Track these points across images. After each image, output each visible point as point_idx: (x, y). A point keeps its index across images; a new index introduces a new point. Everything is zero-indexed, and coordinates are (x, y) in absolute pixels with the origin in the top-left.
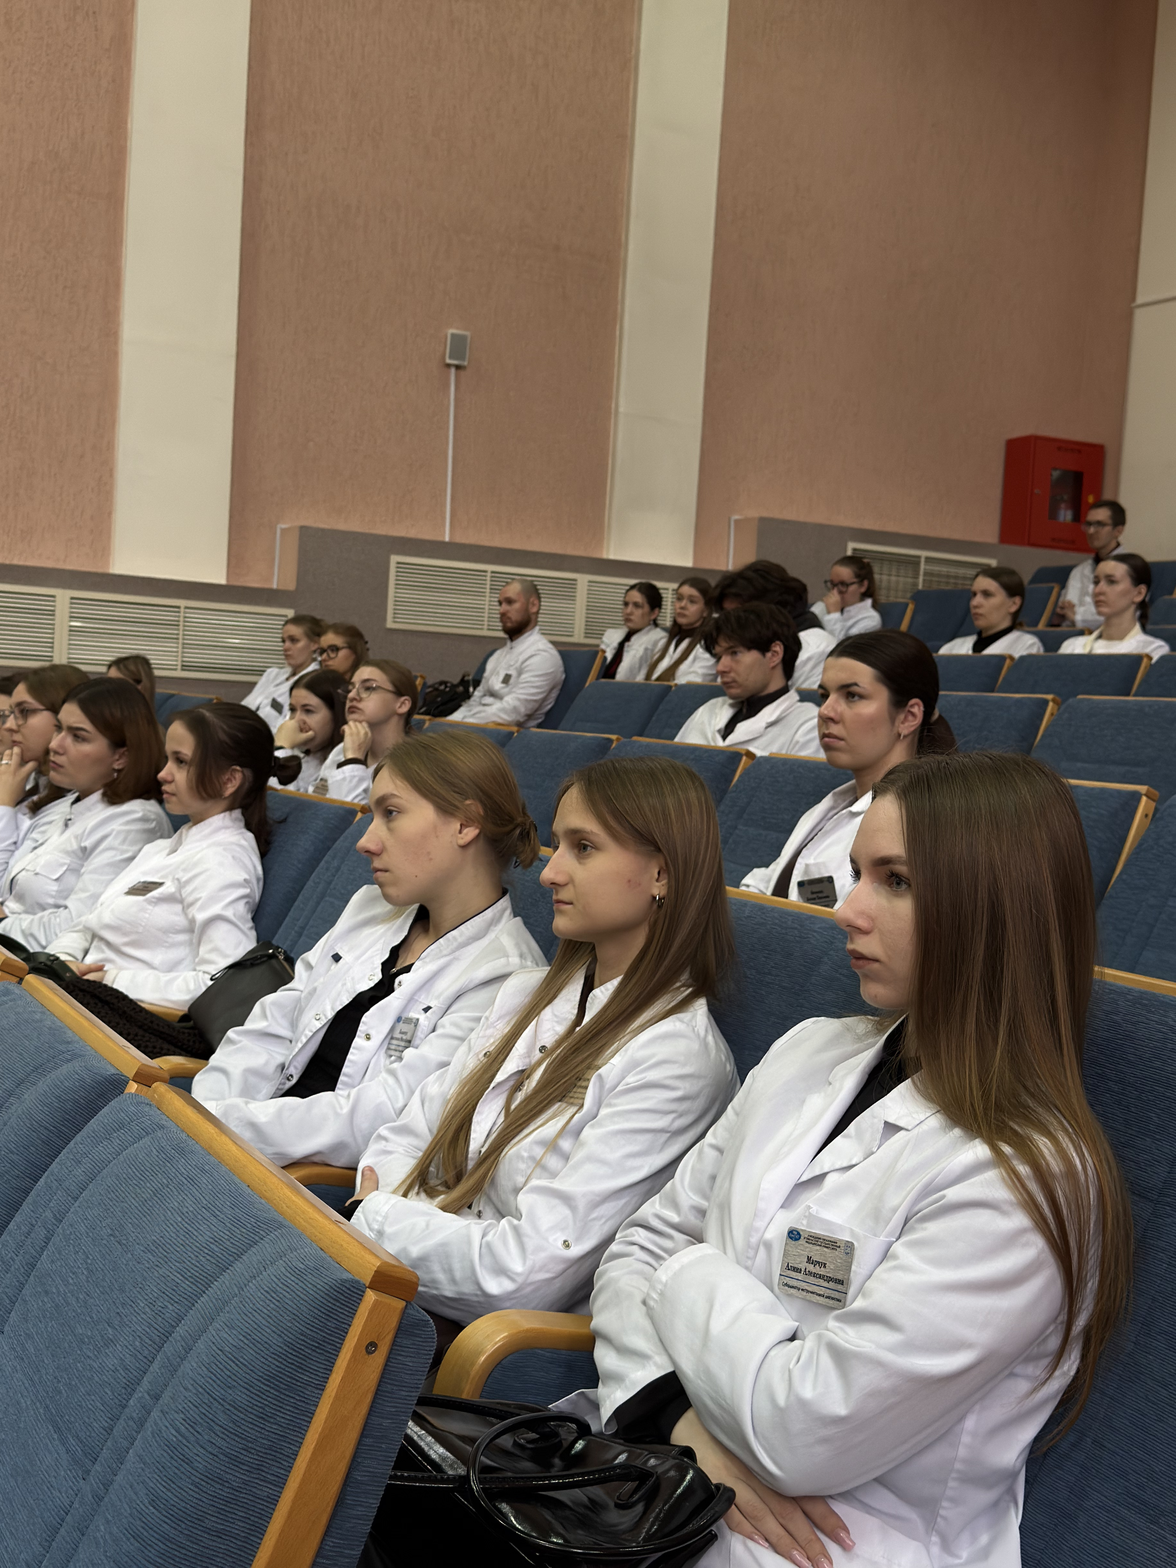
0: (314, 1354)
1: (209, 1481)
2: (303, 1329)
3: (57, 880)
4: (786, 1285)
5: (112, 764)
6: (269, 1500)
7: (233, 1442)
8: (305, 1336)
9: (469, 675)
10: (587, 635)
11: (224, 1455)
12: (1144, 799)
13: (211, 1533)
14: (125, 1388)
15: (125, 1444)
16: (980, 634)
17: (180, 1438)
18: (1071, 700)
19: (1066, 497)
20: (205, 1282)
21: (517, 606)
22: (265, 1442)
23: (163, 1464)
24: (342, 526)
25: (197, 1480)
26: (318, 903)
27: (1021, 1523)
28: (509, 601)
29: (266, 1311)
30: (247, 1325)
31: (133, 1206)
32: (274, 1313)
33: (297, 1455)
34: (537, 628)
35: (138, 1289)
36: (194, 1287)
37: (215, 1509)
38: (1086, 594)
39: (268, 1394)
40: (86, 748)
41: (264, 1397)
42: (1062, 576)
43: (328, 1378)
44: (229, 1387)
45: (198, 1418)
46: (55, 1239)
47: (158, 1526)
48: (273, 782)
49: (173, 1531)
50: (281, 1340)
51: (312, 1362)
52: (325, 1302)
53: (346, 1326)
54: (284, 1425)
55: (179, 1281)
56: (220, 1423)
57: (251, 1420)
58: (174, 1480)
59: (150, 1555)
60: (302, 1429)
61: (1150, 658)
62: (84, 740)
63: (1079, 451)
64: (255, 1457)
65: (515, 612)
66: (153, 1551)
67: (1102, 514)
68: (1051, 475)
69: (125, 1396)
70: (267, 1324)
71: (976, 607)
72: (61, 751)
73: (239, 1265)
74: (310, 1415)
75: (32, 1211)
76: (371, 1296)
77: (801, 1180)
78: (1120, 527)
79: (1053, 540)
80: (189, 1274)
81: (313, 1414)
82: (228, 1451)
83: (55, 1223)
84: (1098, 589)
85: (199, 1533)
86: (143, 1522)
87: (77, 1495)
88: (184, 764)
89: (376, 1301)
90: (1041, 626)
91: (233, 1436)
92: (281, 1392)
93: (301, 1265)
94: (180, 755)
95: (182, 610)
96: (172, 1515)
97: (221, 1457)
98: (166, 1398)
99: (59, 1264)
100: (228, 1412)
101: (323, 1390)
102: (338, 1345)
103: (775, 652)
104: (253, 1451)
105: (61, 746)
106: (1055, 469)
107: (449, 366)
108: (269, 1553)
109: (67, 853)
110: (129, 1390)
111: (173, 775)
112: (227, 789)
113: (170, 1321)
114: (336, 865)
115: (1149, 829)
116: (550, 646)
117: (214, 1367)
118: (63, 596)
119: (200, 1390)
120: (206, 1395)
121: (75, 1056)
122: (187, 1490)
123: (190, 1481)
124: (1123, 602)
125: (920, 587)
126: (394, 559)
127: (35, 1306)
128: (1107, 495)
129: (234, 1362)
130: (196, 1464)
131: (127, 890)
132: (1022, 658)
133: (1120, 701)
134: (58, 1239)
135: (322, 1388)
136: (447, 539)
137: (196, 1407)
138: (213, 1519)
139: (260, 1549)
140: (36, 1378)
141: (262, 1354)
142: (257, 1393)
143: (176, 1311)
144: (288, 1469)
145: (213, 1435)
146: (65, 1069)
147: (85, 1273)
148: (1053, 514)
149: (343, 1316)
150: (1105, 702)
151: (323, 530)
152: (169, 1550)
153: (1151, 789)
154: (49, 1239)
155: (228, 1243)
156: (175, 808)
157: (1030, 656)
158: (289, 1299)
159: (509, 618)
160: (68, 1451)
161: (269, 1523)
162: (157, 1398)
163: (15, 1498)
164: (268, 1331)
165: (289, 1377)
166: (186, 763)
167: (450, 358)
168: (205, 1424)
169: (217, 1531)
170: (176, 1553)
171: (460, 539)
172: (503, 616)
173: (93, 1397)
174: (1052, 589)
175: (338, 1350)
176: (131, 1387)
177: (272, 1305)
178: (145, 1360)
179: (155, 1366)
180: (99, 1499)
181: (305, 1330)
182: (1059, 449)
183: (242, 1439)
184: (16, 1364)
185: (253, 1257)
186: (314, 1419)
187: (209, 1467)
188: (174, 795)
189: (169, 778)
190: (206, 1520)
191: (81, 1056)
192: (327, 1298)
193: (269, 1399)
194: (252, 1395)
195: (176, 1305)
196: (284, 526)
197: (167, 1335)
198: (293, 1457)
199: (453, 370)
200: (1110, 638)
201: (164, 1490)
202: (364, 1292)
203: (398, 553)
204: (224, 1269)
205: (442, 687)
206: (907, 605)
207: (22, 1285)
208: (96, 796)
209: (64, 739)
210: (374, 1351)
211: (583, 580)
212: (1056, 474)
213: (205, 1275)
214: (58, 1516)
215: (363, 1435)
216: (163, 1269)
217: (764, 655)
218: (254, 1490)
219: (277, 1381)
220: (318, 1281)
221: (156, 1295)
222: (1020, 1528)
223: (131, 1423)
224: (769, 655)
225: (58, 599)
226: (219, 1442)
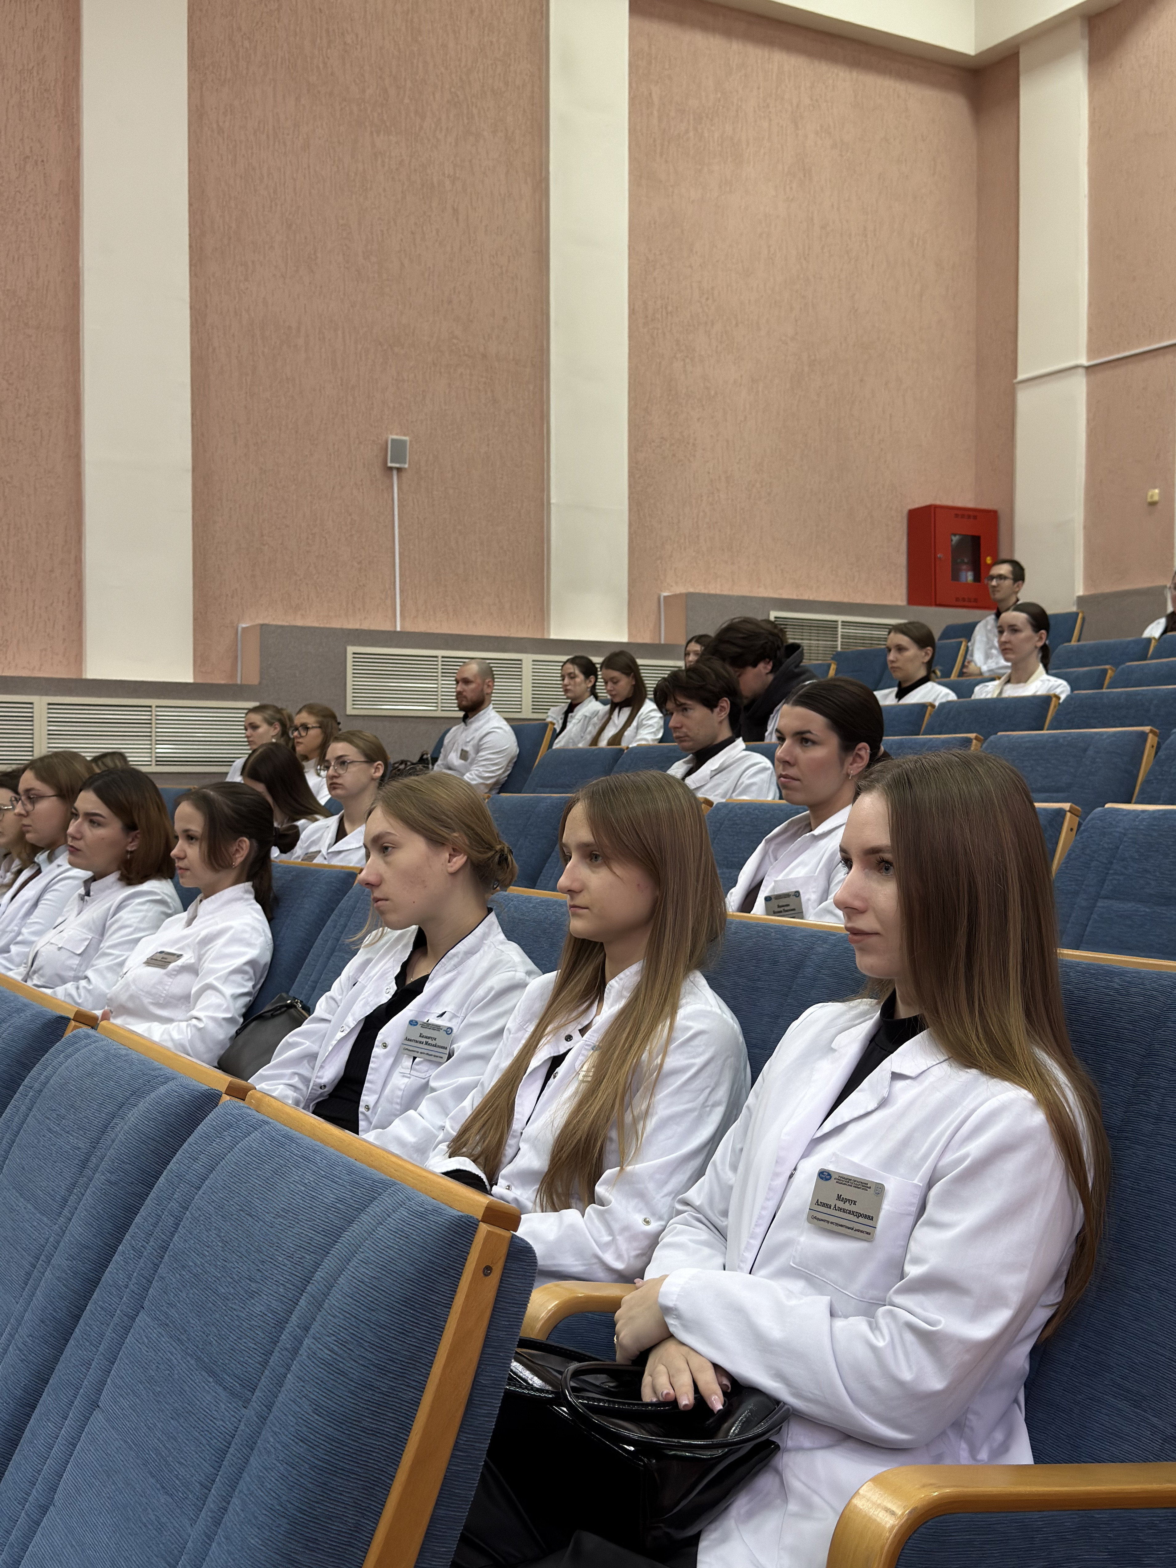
0: (441, 1278)
1: (363, 1388)
2: (431, 1258)
3: (79, 955)
4: (815, 1218)
5: (126, 845)
6: (412, 1402)
7: (380, 1355)
8: (433, 1263)
9: (427, 754)
10: (534, 710)
11: (374, 1366)
12: (1068, 814)
13: (368, 1432)
14: (274, 1328)
15: (283, 1370)
16: (899, 685)
17: (335, 1356)
18: (992, 738)
19: (966, 560)
20: (335, 1235)
21: (472, 686)
22: (406, 1353)
23: (321, 1379)
24: (300, 623)
25: (353, 1388)
26: (329, 958)
27: (1026, 1417)
28: (466, 681)
29: (397, 1247)
30: (382, 1259)
31: (257, 1185)
32: (404, 1247)
33: (432, 1364)
34: (491, 706)
35: (275, 1248)
36: (326, 1239)
37: (370, 1412)
38: (993, 647)
39: (406, 1313)
40: (101, 832)
41: (403, 1316)
42: (967, 631)
43: (453, 1298)
44: (372, 1310)
45: (348, 1338)
46: (185, 1222)
47: (322, 1429)
48: (275, 852)
49: (337, 1432)
50: (412, 1268)
51: (439, 1284)
52: (447, 1234)
53: (465, 1254)
54: (421, 1339)
55: (313, 1236)
56: (368, 1340)
57: (393, 1336)
58: (332, 1390)
59: (318, 1453)
60: (435, 1342)
61: (1058, 698)
62: (99, 825)
63: (975, 517)
64: (399, 1366)
65: (470, 691)
66: (320, 1450)
67: (1004, 569)
68: (952, 540)
69: (275, 1334)
70: (398, 1256)
71: (893, 662)
72: (78, 836)
73: (365, 1216)
74: (441, 1330)
75: (157, 1204)
76: (484, 1228)
77: (815, 1137)
78: (1020, 582)
79: (957, 599)
80: (321, 1229)
81: (443, 1328)
82: (377, 1362)
83: (182, 1210)
84: (1003, 639)
85: (358, 1432)
86: (310, 1428)
87: (240, 1421)
88: (194, 840)
89: (489, 1232)
90: (954, 676)
91: (379, 1350)
92: (417, 1311)
93: (421, 1209)
94: (190, 833)
95: (154, 709)
96: (334, 1419)
97: (372, 1367)
98: (315, 1327)
99: (193, 1242)
100: (374, 1331)
101: (450, 1308)
102: (460, 1270)
103: (722, 707)
104: (397, 1361)
105: (78, 831)
106: (955, 535)
107: (391, 469)
108: (416, 1447)
109: (90, 929)
110: (279, 1329)
111: (185, 852)
112: (236, 859)
113: (309, 1268)
114: (342, 923)
115: (1075, 840)
116: (505, 723)
117: (358, 1295)
118: (40, 702)
119: (348, 1315)
120: (353, 1319)
121: (167, 1079)
122: (345, 1397)
123: (347, 1390)
124: (1029, 647)
125: (839, 649)
126: (351, 650)
127: (174, 1280)
128: (1003, 555)
129: (374, 1290)
130: (351, 1375)
131: (145, 960)
132: (942, 705)
133: (1037, 735)
134: (188, 1222)
135: (449, 1306)
136: (398, 629)
137: (346, 1329)
138: (368, 1420)
139: (408, 1445)
140: (183, 1337)
141: (398, 1281)
142: (397, 1312)
143: (314, 1259)
144: (426, 1375)
145: (363, 1350)
146: (162, 1090)
147: (220, 1244)
148: (955, 576)
149: (462, 1246)
150: (1022, 737)
151: (282, 627)
152: (334, 1448)
153: (1074, 805)
154: (178, 1225)
155: (352, 1201)
156: (187, 882)
157: (949, 702)
158: (416, 1236)
159: (465, 697)
160: (225, 1388)
161: (413, 1421)
162: (307, 1329)
163: (180, 1435)
164: (401, 1261)
165: (422, 1298)
166: (197, 839)
167: (392, 462)
168: (355, 1342)
169: (372, 1430)
170: (340, 1450)
171: (410, 628)
172: (459, 695)
173: (244, 1340)
174: (961, 642)
175: (460, 1274)
176: (281, 1324)
177: (402, 1242)
178: (290, 1302)
179: (302, 1302)
180: (263, 1419)
181: (433, 1259)
182: (957, 515)
183: (388, 1351)
184: (160, 1330)
185: (375, 1209)
186: (445, 1332)
187: (363, 1376)
188: (187, 869)
189: (182, 855)
190: (363, 1422)
191: (173, 1079)
192: (448, 1231)
193: (407, 1317)
194: (393, 1315)
195: (312, 1254)
196: (244, 626)
197: (307, 1281)
198: (430, 1365)
199: (395, 473)
200: (1019, 681)
201: (325, 1400)
202: (478, 1225)
203: (354, 644)
204: (350, 1222)
205: (402, 767)
206: (829, 666)
207: (156, 1266)
208: (113, 878)
209: (80, 825)
210: (490, 1274)
211: (527, 659)
212: (955, 539)
213: (335, 1228)
214: (225, 1441)
215: (485, 1345)
216: (296, 1229)
217: (712, 711)
218: (400, 1394)
219: (413, 1302)
220: (439, 1219)
221: (293, 1250)
222: (1025, 1420)
223: (285, 1353)
224: (717, 710)
225: (35, 706)
226: (369, 1356)
